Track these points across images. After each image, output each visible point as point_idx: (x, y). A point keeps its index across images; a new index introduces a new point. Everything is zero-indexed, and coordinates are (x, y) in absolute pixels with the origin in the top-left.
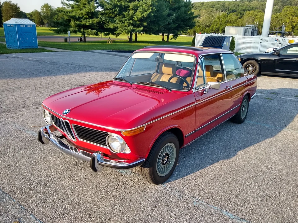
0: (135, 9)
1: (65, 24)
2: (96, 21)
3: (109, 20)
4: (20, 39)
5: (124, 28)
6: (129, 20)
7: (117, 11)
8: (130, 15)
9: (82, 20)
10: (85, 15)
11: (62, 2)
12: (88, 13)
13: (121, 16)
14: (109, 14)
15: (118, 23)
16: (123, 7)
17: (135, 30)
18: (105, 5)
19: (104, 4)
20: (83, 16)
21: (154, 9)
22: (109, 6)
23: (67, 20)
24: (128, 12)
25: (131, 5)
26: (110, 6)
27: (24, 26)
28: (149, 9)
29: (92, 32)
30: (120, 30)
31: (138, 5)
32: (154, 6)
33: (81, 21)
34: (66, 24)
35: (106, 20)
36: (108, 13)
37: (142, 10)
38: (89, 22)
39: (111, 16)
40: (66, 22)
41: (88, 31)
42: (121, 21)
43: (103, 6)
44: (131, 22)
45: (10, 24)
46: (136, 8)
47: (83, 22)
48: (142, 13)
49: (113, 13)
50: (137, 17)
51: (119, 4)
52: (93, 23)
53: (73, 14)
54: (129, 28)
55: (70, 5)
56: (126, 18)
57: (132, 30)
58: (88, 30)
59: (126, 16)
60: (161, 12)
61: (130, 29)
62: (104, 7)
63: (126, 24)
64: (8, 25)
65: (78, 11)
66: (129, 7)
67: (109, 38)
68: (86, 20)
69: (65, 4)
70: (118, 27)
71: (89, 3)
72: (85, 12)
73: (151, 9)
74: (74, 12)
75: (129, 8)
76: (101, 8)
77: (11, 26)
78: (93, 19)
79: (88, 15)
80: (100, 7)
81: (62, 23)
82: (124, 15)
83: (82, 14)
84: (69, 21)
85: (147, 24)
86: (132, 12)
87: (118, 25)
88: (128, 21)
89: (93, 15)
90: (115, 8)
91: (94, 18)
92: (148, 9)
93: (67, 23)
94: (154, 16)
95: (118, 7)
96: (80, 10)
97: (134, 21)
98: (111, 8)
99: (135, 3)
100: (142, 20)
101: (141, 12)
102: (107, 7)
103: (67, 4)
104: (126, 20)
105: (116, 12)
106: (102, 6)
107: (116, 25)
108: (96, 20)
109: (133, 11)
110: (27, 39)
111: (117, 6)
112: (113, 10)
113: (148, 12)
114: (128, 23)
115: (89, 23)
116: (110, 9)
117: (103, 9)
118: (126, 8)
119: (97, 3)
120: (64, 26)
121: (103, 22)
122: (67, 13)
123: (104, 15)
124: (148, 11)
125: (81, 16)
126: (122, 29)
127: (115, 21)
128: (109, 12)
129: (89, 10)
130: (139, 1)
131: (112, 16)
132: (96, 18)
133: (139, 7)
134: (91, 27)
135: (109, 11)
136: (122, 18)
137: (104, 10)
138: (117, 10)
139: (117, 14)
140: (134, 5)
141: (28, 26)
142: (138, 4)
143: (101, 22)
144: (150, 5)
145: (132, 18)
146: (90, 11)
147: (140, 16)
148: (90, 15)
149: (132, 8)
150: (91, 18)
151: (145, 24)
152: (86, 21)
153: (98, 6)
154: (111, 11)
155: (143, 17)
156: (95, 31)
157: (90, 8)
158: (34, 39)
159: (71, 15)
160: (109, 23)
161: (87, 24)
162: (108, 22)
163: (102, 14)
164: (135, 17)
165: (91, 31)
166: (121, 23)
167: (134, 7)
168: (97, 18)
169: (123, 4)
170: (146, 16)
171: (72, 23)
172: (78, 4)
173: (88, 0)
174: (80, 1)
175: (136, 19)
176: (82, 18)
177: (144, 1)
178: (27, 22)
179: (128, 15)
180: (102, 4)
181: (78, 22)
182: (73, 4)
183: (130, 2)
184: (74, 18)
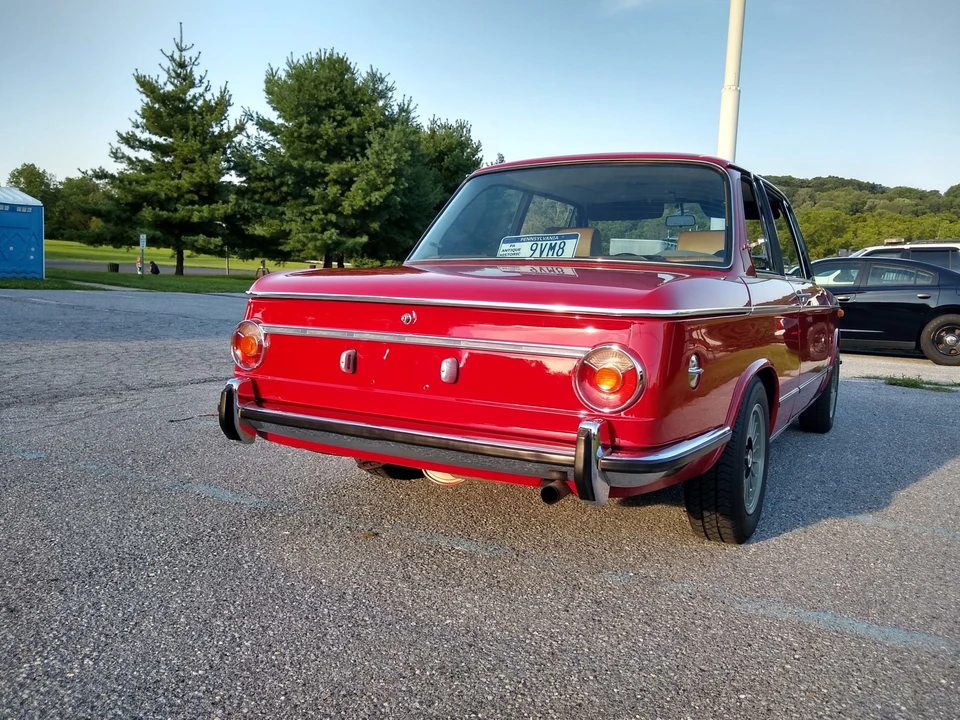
0: (345, 182)
1: (119, 218)
2: (222, 211)
3: (264, 209)
5: (309, 235)
6: (326, 213)
7: (288, 185)
8: (330, 198)
9: (178, 206)
10: (190, 192)
11: (112, 152)
12: (197, 188)
13: (302, 201)
14: (262, 194)
15: (292, 220)
16: (308, 174)
17: (345, 243)
18: (251, 166)
19: (249, 162)
20: (181, 196)
21: (402, 184)
22: (265, 169)
23: (127, 204)
24: (325, 189)
25: (333, 169)
26: (269, 170)
27: (7, 208)
28: (388, 184)
29: (210, 243)
30: (298, 241)
31: (354, 171)
32: (402, 175)
33: (176, 210)
34: (124, 216)
35: (254, 208)
36: (260, 190)
37: (367, 184)
38: (200, 213)
39: (269, 199)
40: (125, 211)
41: (196, 241)
42: (301, 214)
43: (246, 167)
44: (333, 217)
46: (347, 179)
47: (182, 212)
48: (366, 193)
49: (277, 189)
50: (352, 206)
51: (295, 164)
52: (212, 215)
53: (151, 188)
54: (327, 234)
55: (140, 161)
56: (317, 207)
57: (334, 242)
58: (196, 238)
59: (315, 201)
60: (418, 195)
61: (330, 238)
62: (251, 171)
63: (315, 223)
65: (167, 181)
66: (327, 175)
67: (263, 263)
68: (190, 207)
69: (122, 158)
70: (290, 231)
71: (204, 159)
72: (190, 183)
73: (394, 184)
74: (153, 182)
75: (326, 179)
76: (239, 176)
78: (213, 206)
79: (197, 192)
80: (233, 172)
81: (109, 212)
82: (311, 198)
83: (178, 188)
84: (135, 207)
85: (380, 227)
86: (333, 191)
87: (293, 226)
88: (323, 216)
89: (212, 192)
90: (282, 174)
91: (217, 202)
92: (385, 184)
93: (128, 214)
94: (401, 203)
95: (290, 175)
96: (174, 179)
97: (339, 214)
98: (271, 174)
99: (344, 165)
100: (364, 215)
101: (363, 190)
102: (259, 171)
103: (129, 159)
104: (315, 212)
105: (284, 189)
106: (242, 167)
107: (286, 227)
108: (221, 209)
109: (338, 187)
110: (11, 248)
111: (291, 170)
112: (277, 181)
113: (384, 193)
114: (321, 220)
115: (201, 218)
116: (267, 177)
117: (244, 178)
118: (317, 178)
119: (228, 161)
120: (116, 224)
121: (242, 215)
122: (130, 184)
123: (249, 196)
124: (384, 187)
125: (175, 195)
126: (304, 237)
127: (283, 213)
128: (263, 188)
129: (201, 177)
130: (357, 160)
131: (272, 200)
132: (223, 203)
133: (357, 175)
134: (206, 227)
135: (263, 184)
136: (304, 205)
137: (249, 179)
138: (290, 182)
139: (287, 194)
140: (341, 169)
141: (19, 209)
142: (352, 167)
143: (238, 216)
144: (390, 171)
145: (334, 206)
146: (205, 182)
147: (359, 203)
148: (205, 194)
149: (335, 177)
150: (210, 200)
151: (375, 226)
152: (193, 210)
153: (229, 169)
154: (269, 184)
155: (369, 204)
156: (218, 241)
157: (206, 173)
158: (33, 249)
159: (142, 189)
160: (264, 218)
161: (195, 218)
162: (260, 216)
163: (240, 192)
164: (346, 204)
165: (204, 241)
166: (303, 218)
167: (342, 174)
168: (226, 202)
169: (309, 164)
170: (377, 203)
171: (147, 213)
172: (166, 160)
173: (199, 150)
174: (175, 150)
175: (347, 210)
176: (177, 200)
177: (373, 158)
178: (14, 198)
179: (323, 198)
180: (244, 164)
181: (165, 212)
182: (152, 160)
183: (328, 160)
184: (151, 200)
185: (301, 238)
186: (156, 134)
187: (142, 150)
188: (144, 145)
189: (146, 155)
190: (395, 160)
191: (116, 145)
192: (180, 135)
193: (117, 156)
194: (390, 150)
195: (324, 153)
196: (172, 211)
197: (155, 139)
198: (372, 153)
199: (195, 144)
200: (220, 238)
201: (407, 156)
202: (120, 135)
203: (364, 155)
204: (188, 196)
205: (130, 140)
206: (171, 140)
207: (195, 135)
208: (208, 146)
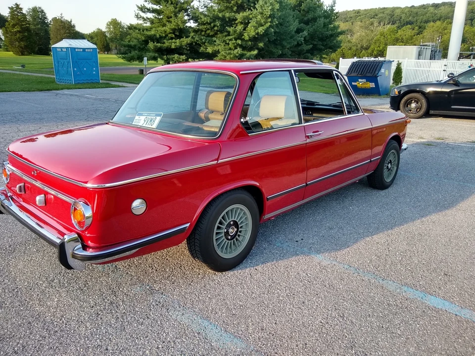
0: (246, 23)
1: (139, 48)
2: (185, 42)
3: (206, 40)
4: (75, 69)
5: (227, 52)
6: (236, 39)
7: (218, 26)
8: (238, 32)
9: (165, 41)
10: (170, 33)
11: (136, 15)
12: (174, 31)
13: (226, 34)
14: (206, 31)
15: (219, 45)
16: (227, 20)
17: (246, 54)
18: (199, 17)
19: (198, 16)
20: (167, 35)
21: (275, 22)
22: (206, 19)
23: (143, 41)
24: (235, 28)
25: (240, 16)
26: (208, 19)
27: (81, 50)
28: (267, 22)
29: (180, 58)
30: (222, 55)
31: (251, 16)
32: (274, 17)
33: (164, 43)
34: (141, 47)
35: (201, 39)
36: (204, 30)
37: (256, 23)
38: (175, 44)
39: (209, 34)
40: (142, 44)
41: (174, 58)
42: (224, 41)
43: (197, 19)
44: (239, 42)
45: (62, 48)
46: (247, 21)
47: (167, 44)
48: (256, 28)
49: (212, 29)
50: (249, 35)
51: (220, 15)
52: (181, 44)
53: (153, 32)
54: (236, 51)
55: (148, 19)
56: (231, 37)
57: (240, 55)
58: (174, 56)
59: (231, 34)
60: (286, 27)
61: (238, 53)
62: (199, 21)
63: (231, 46)
64: (58, 50)
65: (160, 28)
66: (236, 20)
68: (170, 41)
69: (140, 18)
70: (218, 50)
71: (176, 16)
72: (170, 29)
73: (270, 22)
74: (154, 29)
75: (237, 22)
76: (194, 23)
77: (62, 51)
78: (182, 39)
79: (174, 33)
80: (192, 21)
81: (135, 46)
82: (229, 32)
83: (165, 32)
84: (146, 42)
85: (264, 45)
86: (240, 28)
87: (219, 47)
88: (234, 42)
89: (181, 32)
90: (214, 21)
91: (183, 38)
92: (266, 23)
93: (143, 45)
94: (275, 32)
95: (219, 21)
96: (163, 27)
97: (243, 40)
98: (209, 21)
99: (245, 14)
100: (255, 39)
101: (254, 27)
102: (203, 20)
103: (143, 18)
104: (231, 40)
105: (216, 28)
106: (195, 19)
107: (216, 48)
108: (185, 41)
109: (242, 25)
110: (85, 69)
111: (218, 18)
112: (212, 25)
113: (265, 27)
114: (234, 43)
115: (175, 46)
116: (207, 23)
117: (196, 24)
118: (232, 22)
119: (188, 15)
120: (139, 51)
121: (196, 43)
122: (143, 31)
123: (199, 33)
124: (265, 24)
125: (164, 35)
126: (225, 53)
127: (215, 41)
128: (206, 28)
129: (175, 26)
130: (252, 11)
131: (210, 34)
133: (251, 19)
134: (179, 51)
135: (205, 27)
136: (226, 36)
137: (199, 24)
139: (217, 31)
140: (244, 16)
141: (87, 50)
142: (249, 15)
143: (194, 44)
144: (268, 16)
145: (240, 36)
146: (177, 28)
147: (253, 33)
148: (177, 34)
149: (241, 21)
150: (180, 37)
151: (261, 45)
152: (172, 42)
153: (189, 20)
154: (208, 26)
155: (257, 34)
156: (184, 57)
158: (94, 69)
159: (149, 33)
160: (206, 44)
161: (173, 47)
162: (204, 43)
163: (196, 31)
164: (246, 34)
165: (177, 57)
166: (224, 43)
167: (244, 19)
168: (187, 37)
169: (227, 15)
170: (262, 33)
171: (151, 45)
172: (160, 17)
173: (174, 12)
174: (163, 12)
175: (247, 38)
176: (165, 37)
177: (259, 10)
178: (84, 45)
179: (235, 32)
180: (196, 17)
181: (159, 44)
182: (153, 18)
183: (238, 12)
184: (152, 38)
185: (224, 54)
186: (155, 4)
187: (148, 13)
188: (149, 10)
189: (150, 15)
190: (271, 10)
191: (137, 12)
192: (165, 4)
193: (137, 17)
194: (268, 4)
195: (235, 8)
196: (163, 43)
197: (155, 7)
198: (259, 7)
199: (171, 8)
200: (185, 56)
201: (277, 6)
202: (138, 7)
203: (255, 8)
204: (170, 35)
205: (143, 9)
206: (161, 7)
207: (172, 3)
208: (178, 9)
